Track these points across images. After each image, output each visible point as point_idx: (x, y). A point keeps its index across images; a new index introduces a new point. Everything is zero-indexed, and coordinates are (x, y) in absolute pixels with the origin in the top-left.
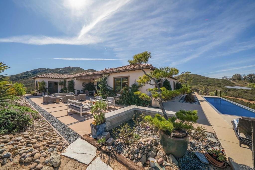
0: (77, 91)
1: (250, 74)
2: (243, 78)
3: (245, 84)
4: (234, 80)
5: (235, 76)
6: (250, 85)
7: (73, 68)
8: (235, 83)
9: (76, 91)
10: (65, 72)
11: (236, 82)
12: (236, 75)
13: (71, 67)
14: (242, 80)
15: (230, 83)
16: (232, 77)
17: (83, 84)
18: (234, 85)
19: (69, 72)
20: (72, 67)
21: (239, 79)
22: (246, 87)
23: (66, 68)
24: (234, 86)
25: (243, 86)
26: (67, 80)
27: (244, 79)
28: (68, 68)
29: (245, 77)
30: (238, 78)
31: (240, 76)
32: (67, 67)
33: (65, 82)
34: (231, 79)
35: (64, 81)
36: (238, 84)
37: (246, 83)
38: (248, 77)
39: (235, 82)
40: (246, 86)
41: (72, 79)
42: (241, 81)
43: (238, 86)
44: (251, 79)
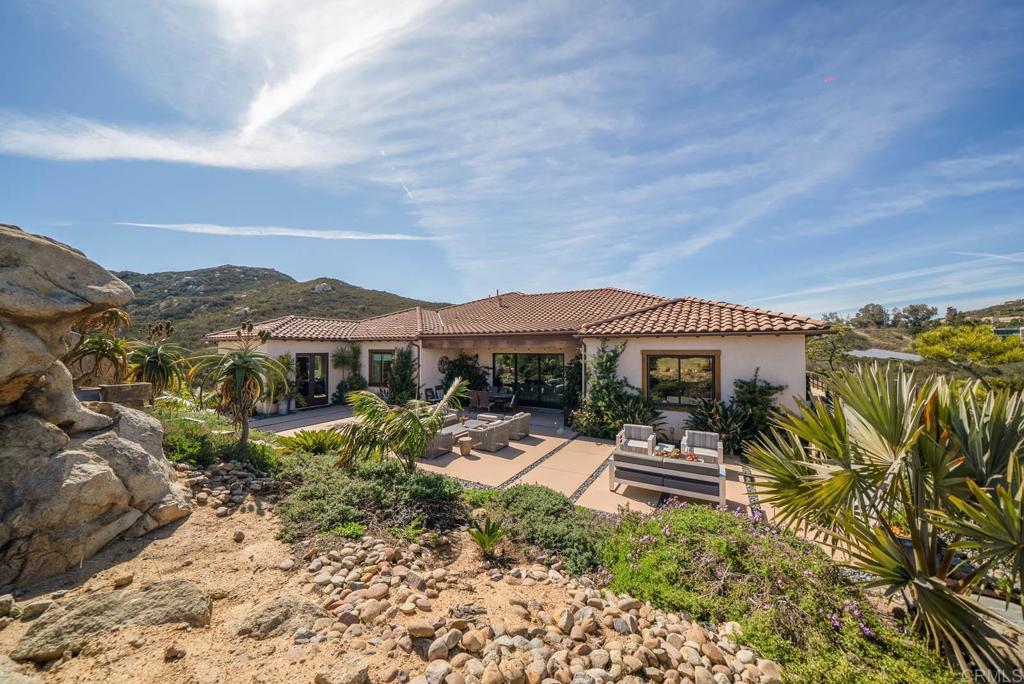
0: (426, 390)
1: (911, 306)
2: (892, 317)
3: (901, 341)
4: (862, 325)
5: (866, 310)
6: (914, 346)
7: (245, 271)
8: (867, 335)
9: (422, 391)
10: (208, 288)
11: (869, 332)
12: (868, 306)
13: (236, 267)
14: (888, 326)
15: (853, 337)
16: (858, 315)
17: (441, 362)
18: (864, 344)
19: (227, 289)
20: (240, 268)
21: (879, 324)
22: (906, 352)
23: (213, 271)
24: (866, 349)
25: (893, 349)
26: (365, 349)
27: (895, 324)
28: (221, 269)
29: (896, 317)
30: (874, 318)
31: (880, 310)
32: (216, 265)
33: (357, 353)
34: (853, 322)
35: (353, 349)
36: (877, 341)
37: (901, 338)
38: (907, 317)
39: (866, 332)
40: (904, 349)
41: (403, 346)
42: (885, 332)
43: (878, 346)
44: (914, 324)
